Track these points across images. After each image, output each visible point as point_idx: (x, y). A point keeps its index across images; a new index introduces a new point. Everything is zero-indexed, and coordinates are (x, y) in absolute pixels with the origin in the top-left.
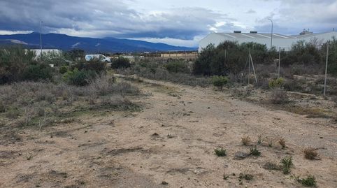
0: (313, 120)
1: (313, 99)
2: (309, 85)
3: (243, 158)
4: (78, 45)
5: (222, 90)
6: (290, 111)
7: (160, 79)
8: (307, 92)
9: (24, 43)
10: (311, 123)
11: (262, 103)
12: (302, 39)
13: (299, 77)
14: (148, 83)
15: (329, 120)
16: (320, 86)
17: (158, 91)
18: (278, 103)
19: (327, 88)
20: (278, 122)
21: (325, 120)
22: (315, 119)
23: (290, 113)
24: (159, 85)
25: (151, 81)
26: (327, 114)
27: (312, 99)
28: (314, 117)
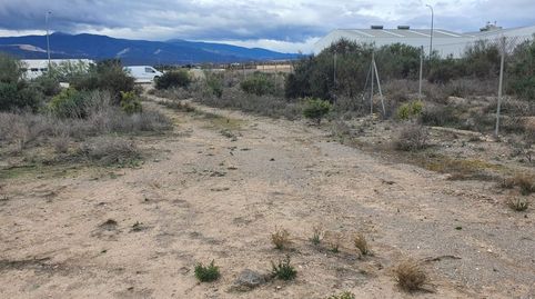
0: (458, 186)
1: (475, 140)
2: (473, 114)
3: (252, 287)
4: (127, 53)
5: (319, 125)
6: (423, 165)
7: (226, 106)
8: (468, 128)
9: (40, 50)
10: (451, 193)
11: (378, 149)
12: (483, 38)
13: (459, 100)
14: (201, 113)
15: (491, 184)
16: (491, 116)
17: (208, 128)
18: (406, 150)
19: (501, 119)
20: (384, 189)
21: (481, 184)
22: (464, 183)
23: (419, 169)
24: (216, 117)
25: (209, 110)
26: (490, 172)
27: (473, 140)
28: (463, 179)
